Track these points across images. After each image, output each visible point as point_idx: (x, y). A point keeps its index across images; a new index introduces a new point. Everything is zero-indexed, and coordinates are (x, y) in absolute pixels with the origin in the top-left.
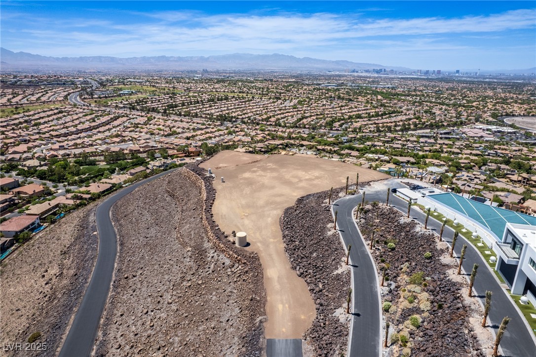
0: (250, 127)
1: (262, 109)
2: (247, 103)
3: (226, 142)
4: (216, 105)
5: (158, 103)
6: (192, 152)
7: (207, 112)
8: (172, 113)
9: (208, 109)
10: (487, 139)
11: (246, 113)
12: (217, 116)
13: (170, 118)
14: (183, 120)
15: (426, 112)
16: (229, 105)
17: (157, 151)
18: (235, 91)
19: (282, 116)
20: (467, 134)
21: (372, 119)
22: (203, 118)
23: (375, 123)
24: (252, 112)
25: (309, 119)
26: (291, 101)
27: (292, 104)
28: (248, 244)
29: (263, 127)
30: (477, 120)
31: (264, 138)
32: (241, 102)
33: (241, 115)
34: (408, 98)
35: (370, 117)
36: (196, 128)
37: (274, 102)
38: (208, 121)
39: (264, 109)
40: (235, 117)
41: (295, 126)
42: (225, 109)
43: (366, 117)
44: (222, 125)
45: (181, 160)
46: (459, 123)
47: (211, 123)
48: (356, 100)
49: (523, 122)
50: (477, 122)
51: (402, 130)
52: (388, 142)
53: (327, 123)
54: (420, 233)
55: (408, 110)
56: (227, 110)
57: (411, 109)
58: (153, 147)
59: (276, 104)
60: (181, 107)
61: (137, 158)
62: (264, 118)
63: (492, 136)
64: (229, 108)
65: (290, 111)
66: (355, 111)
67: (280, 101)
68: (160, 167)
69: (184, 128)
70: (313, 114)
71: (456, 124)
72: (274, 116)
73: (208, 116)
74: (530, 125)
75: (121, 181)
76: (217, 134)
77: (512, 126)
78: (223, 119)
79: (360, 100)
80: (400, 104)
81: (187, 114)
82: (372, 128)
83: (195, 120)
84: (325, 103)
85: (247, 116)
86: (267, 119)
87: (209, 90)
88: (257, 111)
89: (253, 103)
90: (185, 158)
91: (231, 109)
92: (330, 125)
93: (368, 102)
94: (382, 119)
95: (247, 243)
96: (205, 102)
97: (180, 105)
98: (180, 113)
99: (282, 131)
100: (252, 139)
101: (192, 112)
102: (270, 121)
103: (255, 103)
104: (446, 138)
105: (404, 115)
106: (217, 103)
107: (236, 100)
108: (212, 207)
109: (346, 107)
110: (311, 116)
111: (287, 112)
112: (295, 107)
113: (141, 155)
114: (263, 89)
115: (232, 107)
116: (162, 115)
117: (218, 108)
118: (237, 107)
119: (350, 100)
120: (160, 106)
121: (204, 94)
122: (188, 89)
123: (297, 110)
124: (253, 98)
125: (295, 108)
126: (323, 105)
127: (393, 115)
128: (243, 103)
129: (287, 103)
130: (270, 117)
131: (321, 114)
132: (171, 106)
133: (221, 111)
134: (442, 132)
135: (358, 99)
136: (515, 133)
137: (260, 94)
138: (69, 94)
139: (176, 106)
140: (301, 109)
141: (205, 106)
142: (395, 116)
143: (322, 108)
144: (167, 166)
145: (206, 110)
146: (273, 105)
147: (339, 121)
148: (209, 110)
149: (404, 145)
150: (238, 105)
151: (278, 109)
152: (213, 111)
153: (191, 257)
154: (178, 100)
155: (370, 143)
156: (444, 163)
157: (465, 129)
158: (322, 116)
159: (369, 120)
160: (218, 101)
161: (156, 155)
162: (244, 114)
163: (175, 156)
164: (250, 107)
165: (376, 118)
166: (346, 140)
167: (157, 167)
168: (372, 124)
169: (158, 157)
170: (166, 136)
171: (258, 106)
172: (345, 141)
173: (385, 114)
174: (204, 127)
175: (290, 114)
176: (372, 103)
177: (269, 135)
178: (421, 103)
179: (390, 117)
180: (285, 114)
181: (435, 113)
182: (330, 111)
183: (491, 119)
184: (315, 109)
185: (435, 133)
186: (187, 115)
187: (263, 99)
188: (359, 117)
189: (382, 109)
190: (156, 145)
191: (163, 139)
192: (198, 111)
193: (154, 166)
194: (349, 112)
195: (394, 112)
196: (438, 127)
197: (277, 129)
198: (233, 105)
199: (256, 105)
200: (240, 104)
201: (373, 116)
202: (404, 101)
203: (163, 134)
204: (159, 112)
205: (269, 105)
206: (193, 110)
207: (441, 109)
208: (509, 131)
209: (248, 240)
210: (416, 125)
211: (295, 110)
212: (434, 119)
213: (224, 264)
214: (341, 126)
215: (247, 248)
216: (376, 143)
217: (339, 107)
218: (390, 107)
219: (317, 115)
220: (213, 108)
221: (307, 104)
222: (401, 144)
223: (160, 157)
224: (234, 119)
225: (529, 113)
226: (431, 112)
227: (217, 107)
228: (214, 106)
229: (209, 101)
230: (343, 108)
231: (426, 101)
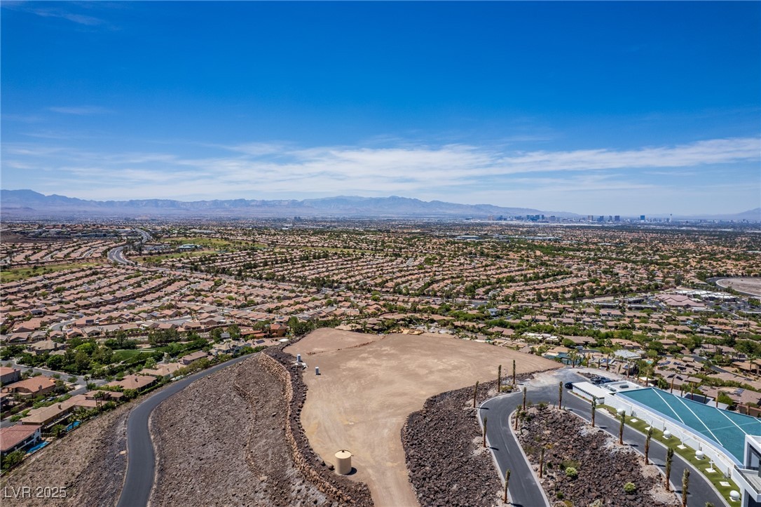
0: (358, 295)
1: (375, 270)
2: (354, 262)
3: (323, 317)
4: (311, 264)
5: (231, 262)
6: (274, 331)
7: (299, 274)
8: (249, 276)
9: (299, 270)
10: (696, 309)
11: (352, 276)
12: (313, 280)
13: (246, 283)
14: (264, 285)
15: (605, 272)
16: (330, 265)
17: (225, 329)
18: (339, 246)
19: (404, 279)
20: (666, 303)
21: (530, 282)
22: (292, 282)
23: (535, 289)
24: (362, 274)
25: (442, 284)
26: (415, 259)
27: (417, 263)
28: (353, 471)
29: (377, 296)
30: (678, 283)
31: (379, 310)
32: (346, 261)
33: (346, 279)
34: (578, 253)
35: (526, 280)
36: (282, 296)
37: (391, 261)
38: (299, 287)
39: (378, 271)
40: (337, 281)
41: (421, 293)
42: (324, 270)
43: (521, 281)
44: (318, 291)
45: (258, 342)
46: (654, 287)
47: (303, 289)
48: (505, 257)
49: (744, 285)
50: (678, 285)
51: (573, 298)
52: (554, 315)
53: (466, 289)
54: (614, 451)
55: (579, 270)
56: (327, 271)
57: (584, 269)
58: (219, 323)
59: (394, 263)
60: (262, 268)
61: (195, 339)
62: (378, 282)
63: (703, 305)
64: (330, 269)
65: (414, 272)
66: (505, 272)
67: (399, 260)
68: (227, 352)
69: (265, 296)
70: (446, 277)
71: (649, 288)
72: (391, 280)
73: (300, 280)
74: (754, 290)
75: (171, 372)
76: (311, 304)
77: (729, 290)
78: (320, 283)
79: (511, 257)
80: (567, 262)
81: (270, 277)
82: (531, 295)
83: (281, 285)
84: (462, 261)
85: (354, 279)
86: (382, 284)
87: (302, 244)
88: (368, 273)
89: (363, 262)
90: (264, 339)
91: (333, 270)
92: (471, 291)
93: (522, 260)
94: (544, 282)
95: (352, 468)
96: (296, 261)
97: (262, 265)
98: (261, 276)
99: (403, 301)
100: (361, 313)
101: (277, 274)
102: (387, 287)
103: (365, 262)
104: (637, 309)
105: (575, 277)
106: (313, 262)
107: (340, 257)
108: (301, 413)
109: (493, 267)
110: (444, 279)
111: (410, 274)
112: (420, 267)
113: (201, 335)
114: (376, 242)
115: (334, 268)
116: (236, 279)
117: (314, 269)
118: (340, 267)
119: (498, 257)
120: (233, 265)
121: (295, 250)
122: (273, 243)
123: (424, 271)
124: (363, 254)
125: (422, 269)
126: (461, 264)
127: (560, 277)
128: (349, 262)
129: (410, 262)
130: (387, 281)
131: (458, 277)
132: (249, 267)
133: (318, 273)
134: (631, 300)
135: (509, 255)
136: (734, 300)
137: (372, 250)
138: (109, 250)
139: (255, 266)
140: (429, 270)
141: (296, 266)
142: (562, 279)
143: (459, 268)
144: (238, 351)
145: (297, 272)
146: (390, 264)
147: (483, 286)
148: (301, 272)
149: (578, 320)
150: (342, 265)
151: (397, 270)
152: (307, 273)
153: (266, 491)
154: (259, 258)
155: (529, 317)
156: (639, 345)
157: (663, 295)
158: (459, 280)
159: (526, 285)
160: (314, 259)
161: (223, 335)
162: (350, 277)
163: (251, 336)
164: (359, 268)
165: (536, 282)
166: (495, 312)
167: (224, 351)
168: (530, 290)
169: (225, 338)
170: (238, 308)
171: (369, 266)
172: (494, 314)
173: (547, 276)
174: (294, 295)
175: (414, 277)
176: (528, 261)
177: (384, 306)
178: (596, 261)
179: (555, 280)
180: (407, 277)
181: (617, 274)
182: (470, 273)
183: (697, 281)
184: (449, 270)
185: (620, 301)
186: (271, 279)
187: (377, 257)
188: (511, 280)
189: (543, 269)
190: (224, 321)
191: (235, 312)
192: (286, 272)
193: (220, 350)
194: (497, 274)
195: (560, 273)
196: (624, 293)
197: (397, 298)
198: (334, 264)
199: (367, 265)
200: (345, 263)
201: (531, 279)
202: (573, 257)
203: (234, 304)
204: (231, 275)
205: (386, 264)
206: (278, 271)
207: (625, 268)
208: (726, 297)
209: (353, 465)
210: (592, 291)
211: (421, 271)
212: (618, 282)
213: (316, 502)
214: (487, 292)
215: (351, 477)
216: (538, 317)
217: (483, 267)
218: (554, 266)
219: (453, 277)
220: (307, 268)
221: (437, 263)
222: (573, 318)
223: (228, 338)
224: (336, 285)
225: (749, 272)
226: (612, 272)
227: (312, 268)
228: (309, 266)
229: (301, 259)
230: (488, 268)
231: (604, 258)
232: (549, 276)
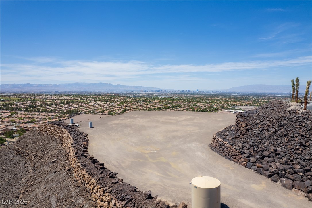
1: (98, 107)
2: (87, 104)
4: (65, 105)
5: (22, 105)
9: (59, 108)
11: (87, 109)
12: (67, 111)
13: (30, 113)
14: (41, 114)
15: (194, 106)
16: (75, 106)
17: (15, 132)
18: (78, 99)
19: (112, 110)
22: (56, 112)
24: (91, 109)
25: (130, 111)
26: (115, 103)
27: (116, 104)
33: (84, 110)
36: (51, 118)
37: (104, 104)
38: (60, 114)
40: (80, 111)
43: (164, 109)
46: (215, 109)
47: (62, 115)
48: (153, 102)
49: (243, 108)
50: (222, 109)
55: (184, 105)
56: (73, 108)
57: (186, 105)
58: (12, 130)
59: (106, 104)
60: (40, 107)
62: (100, 111)
65: (116, 107)
66: (156, 106)
67: (108, 103)
69: (41, 118)
70: (131, 108)
72: (106, 110)
73: (60, 112)
77: (240, 109)
78: (71, 112)
80: (178, 103)
83: (50, 114)
85: (88, 110)
86: (102, 112)
87: (60, 99)
88: (95, 108)
89: (91, 104)
91: (77, 107)
93: (160, 102)
96: (58, 104)
97: (39, 106)
98: (39, 110)
101: (48, 109)
102: (105, 113)
105: (184, 107)
106: (66, 105)
107: (79, 103)
109: (150, 105)
111: (114, 108)
112: (118, 105)
116: (24, 112)
118: (80, 106)
119: (151, 102)
120: (23, 107)
121: (57, 101)
122: (45, 98)
124: (90, 102)
126: (136, 104)
127: (178, 107)
128: (85, 104)
129: (113, 104)
130: (104, 111)
131: (136, 108)
132: (31, 107)
133: (70, 109)
135: (155, 101)
137: (94, 100)
139: (36, 107)
140: (123, 106)
141: (57, 106)
142: (179, 108)
146: (104, 105)
150: (81, 105)
151: (108, 106)
152: (63, 109)
154: (38, 104)
161: (15, 135)
162: (86, 110)
164: (89, 106)
170: (25, 123)
174: (57, 117)
175: (116, 109)
176: (163, 102)
178: (189, 102)
180: (113, 109)
181: (199, 106)
182: (141, 107)
183: (228, 107)
184: (132, 106)
186: (44, 111)
187: (97, 102)
188: (159, 109)
189: (170, 105)
190: (16, 129)
191: (23, 125)
192: (52, 109)
194: (152, 107)
198: (77, 105)
199: (93, 105)
200: (83, 105)
201: (167, 108)
202: (180, 101)
203: (23, 122)
204: (21, 111)
205: (102, 105)
206: (48, 108)
207: (201, 104)
211: (119, 107)
212: (201, 108)
217: (146, 105)
218: (174, 104)
219: (134, 108)
220: (64, 107)
221: (126, 104)
223: (18, 136)
224: (79, 113)
226: (197, 105)
227: (66, 107)
228: (64, 106)
229: (60, 103)
230: (148, 105)
231: (191, 101)
232: (174, 107)
